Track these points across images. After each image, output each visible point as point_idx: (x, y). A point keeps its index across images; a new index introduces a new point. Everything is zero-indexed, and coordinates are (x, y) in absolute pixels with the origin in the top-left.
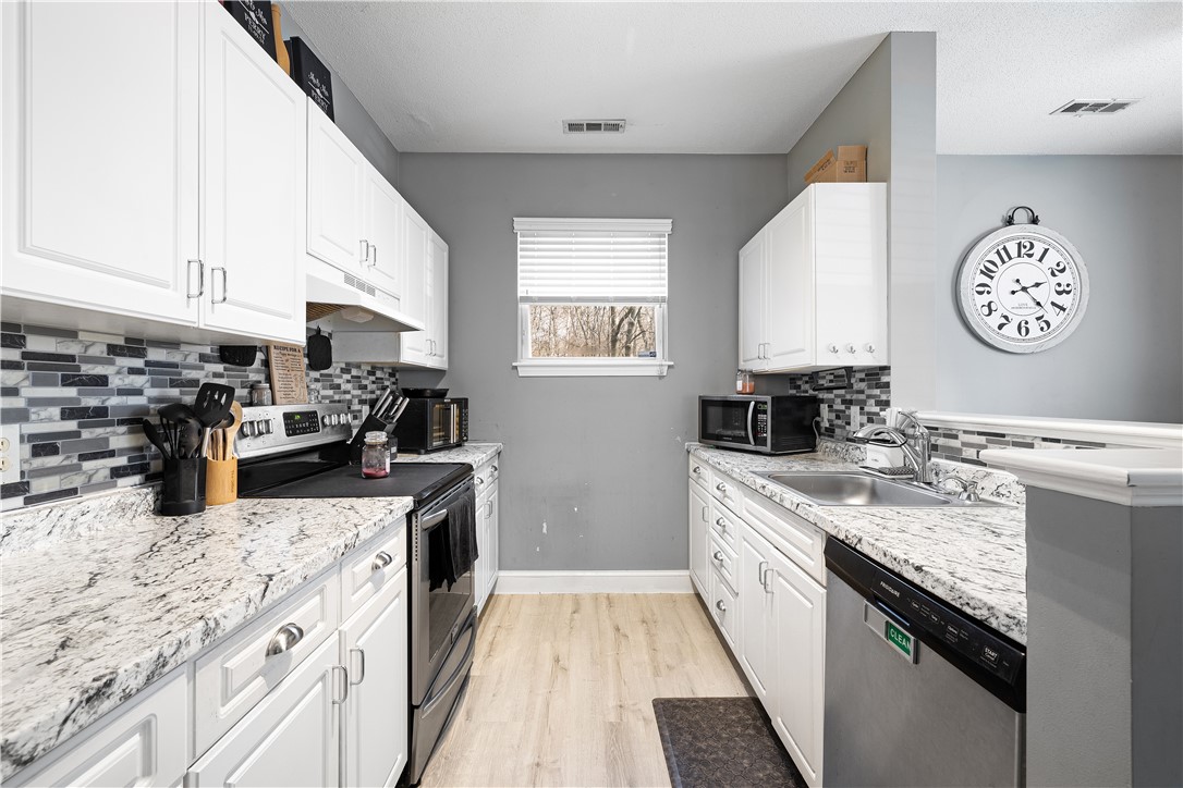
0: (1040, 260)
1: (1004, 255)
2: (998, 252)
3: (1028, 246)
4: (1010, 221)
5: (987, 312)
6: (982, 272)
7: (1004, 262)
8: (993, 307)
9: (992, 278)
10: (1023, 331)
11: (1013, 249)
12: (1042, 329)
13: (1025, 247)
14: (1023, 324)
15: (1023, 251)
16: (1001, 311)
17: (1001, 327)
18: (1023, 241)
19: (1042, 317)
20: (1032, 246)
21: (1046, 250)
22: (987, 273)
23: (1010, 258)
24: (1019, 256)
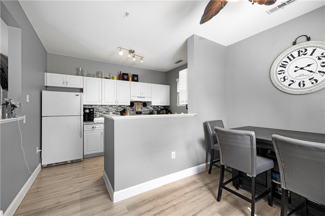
0: (311, 55)
1: (291, 57)
2: (288, 57)
3: (304, 50)
4: (294, 43)
5: (283, 80)
6: (280, 66)
7: (291, 60)
8: (286, 78)
9: (285, 67)
10: (302, 85)
11: (295, 54)
12: (313, 83)
13: (302, 52)
14: (302, 82)
15: (301, 53)
16: (290, 79)
17: (290, 85)
18: (301, 50)
19: (313, 78)
20: (306, 50)
21: (314, 50)
22: (283, 66)
23: (294, 58)
24: (299, 55)
